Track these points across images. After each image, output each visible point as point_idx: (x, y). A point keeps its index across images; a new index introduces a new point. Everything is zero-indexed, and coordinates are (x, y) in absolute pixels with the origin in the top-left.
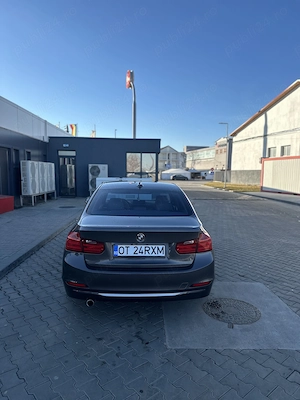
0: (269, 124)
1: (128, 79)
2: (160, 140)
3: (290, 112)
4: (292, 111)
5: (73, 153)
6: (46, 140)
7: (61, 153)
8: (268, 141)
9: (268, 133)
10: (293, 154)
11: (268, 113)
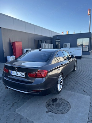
1: (88, 12)
5: (59, 40)
6: (52, 37)
7: (57, 41)
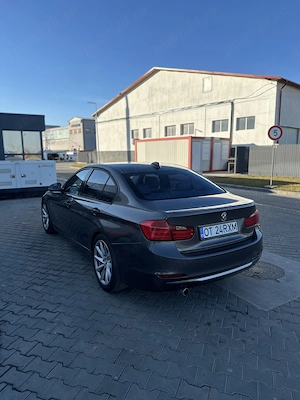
0: (130, 107)
2: (43, 117)
3: (149, 97)
4: (150, 96)
8: (131, 123)
9: (130, 115)
10: (154, 137)
11: (129, 95)
